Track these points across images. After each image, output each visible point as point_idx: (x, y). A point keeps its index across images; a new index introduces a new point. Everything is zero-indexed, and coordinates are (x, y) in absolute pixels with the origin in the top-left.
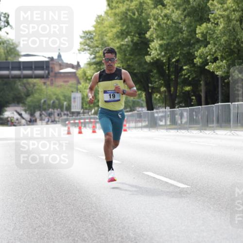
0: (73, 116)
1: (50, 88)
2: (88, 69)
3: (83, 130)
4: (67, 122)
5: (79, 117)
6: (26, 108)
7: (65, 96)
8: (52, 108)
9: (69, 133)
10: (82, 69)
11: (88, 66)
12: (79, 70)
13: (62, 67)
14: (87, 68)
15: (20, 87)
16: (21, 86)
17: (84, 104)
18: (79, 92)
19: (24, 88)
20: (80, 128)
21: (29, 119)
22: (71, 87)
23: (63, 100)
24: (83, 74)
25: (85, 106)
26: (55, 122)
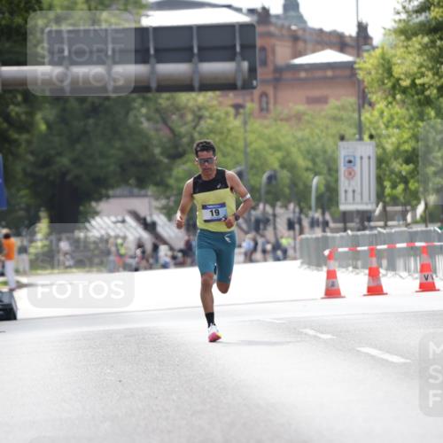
0: (345, 230)
1: (256, 124)
2: (400, 51)
3: (387, 280)
4: (327, 253)
5: (367, 232)
6: (171, 204)
7: (312, 155)
8: (266, 202)
9: (332, 292)
10: (378, 52)
11: (403, 38)
12: (365, 55)
13: (301, 45)
14: (395, 47)
15: (146, 125)
16: (149, 119)
17: (387, 184)
18: (366, 137)
19: (160, 125)
20: (374, 274)
21: (180, 245)
22: (335, 119)
23: (307, 169)
24: (380, 71)
25: (388, 191)
26: (279, 253)
